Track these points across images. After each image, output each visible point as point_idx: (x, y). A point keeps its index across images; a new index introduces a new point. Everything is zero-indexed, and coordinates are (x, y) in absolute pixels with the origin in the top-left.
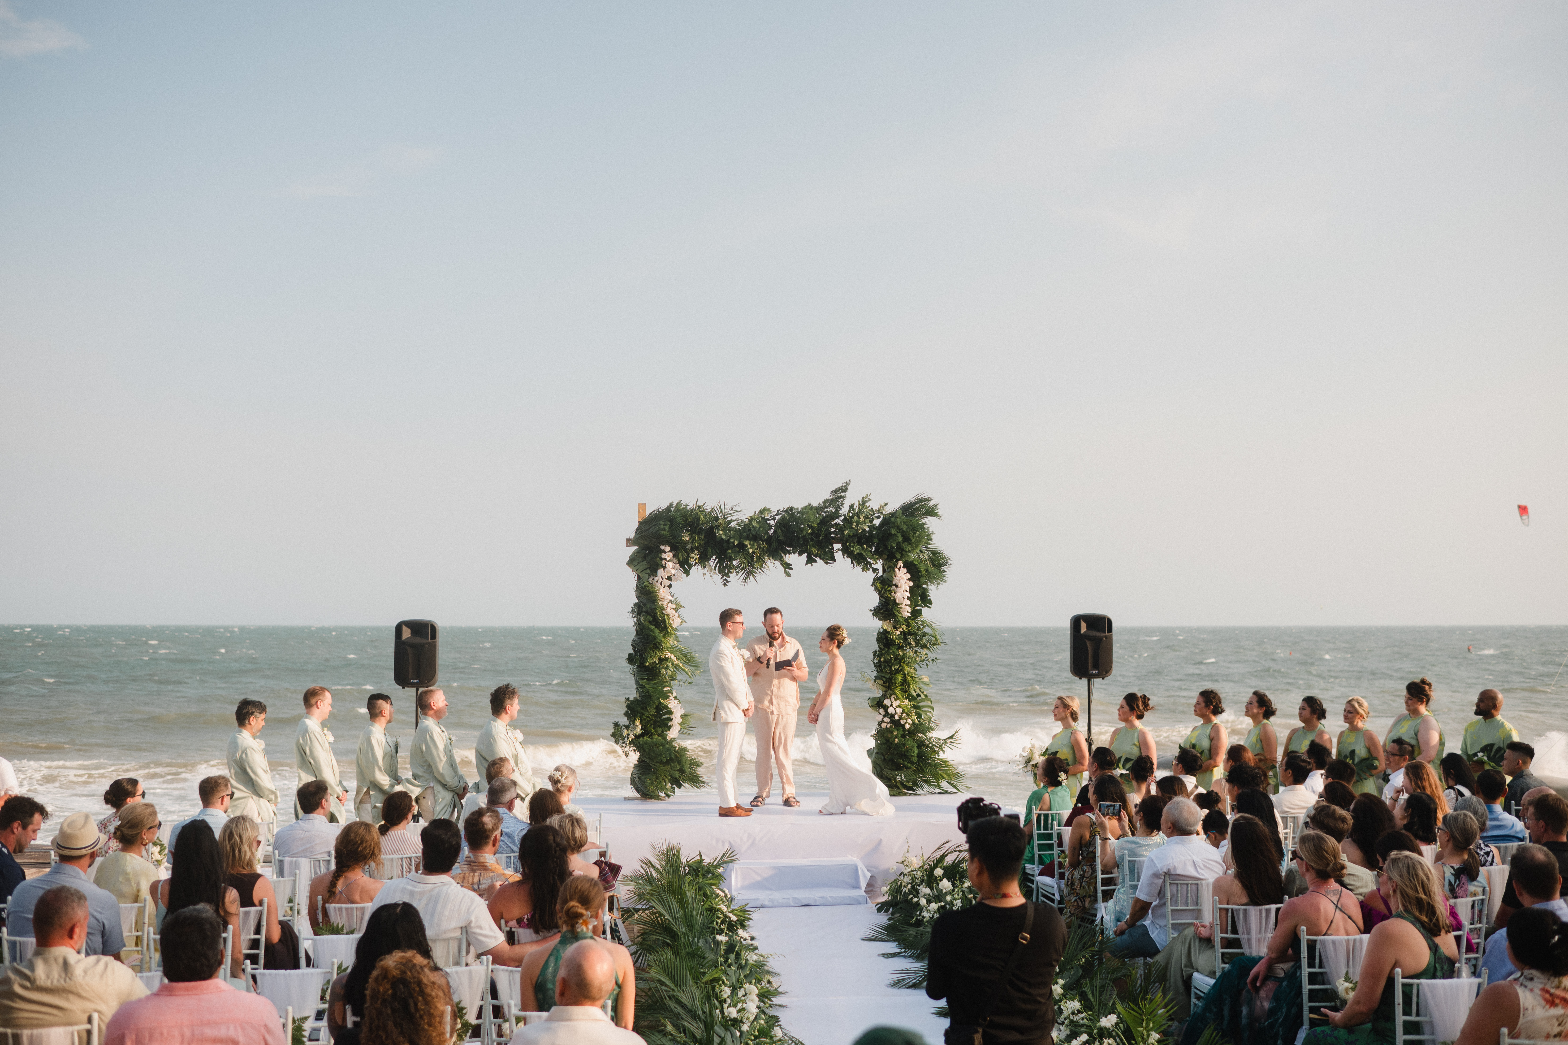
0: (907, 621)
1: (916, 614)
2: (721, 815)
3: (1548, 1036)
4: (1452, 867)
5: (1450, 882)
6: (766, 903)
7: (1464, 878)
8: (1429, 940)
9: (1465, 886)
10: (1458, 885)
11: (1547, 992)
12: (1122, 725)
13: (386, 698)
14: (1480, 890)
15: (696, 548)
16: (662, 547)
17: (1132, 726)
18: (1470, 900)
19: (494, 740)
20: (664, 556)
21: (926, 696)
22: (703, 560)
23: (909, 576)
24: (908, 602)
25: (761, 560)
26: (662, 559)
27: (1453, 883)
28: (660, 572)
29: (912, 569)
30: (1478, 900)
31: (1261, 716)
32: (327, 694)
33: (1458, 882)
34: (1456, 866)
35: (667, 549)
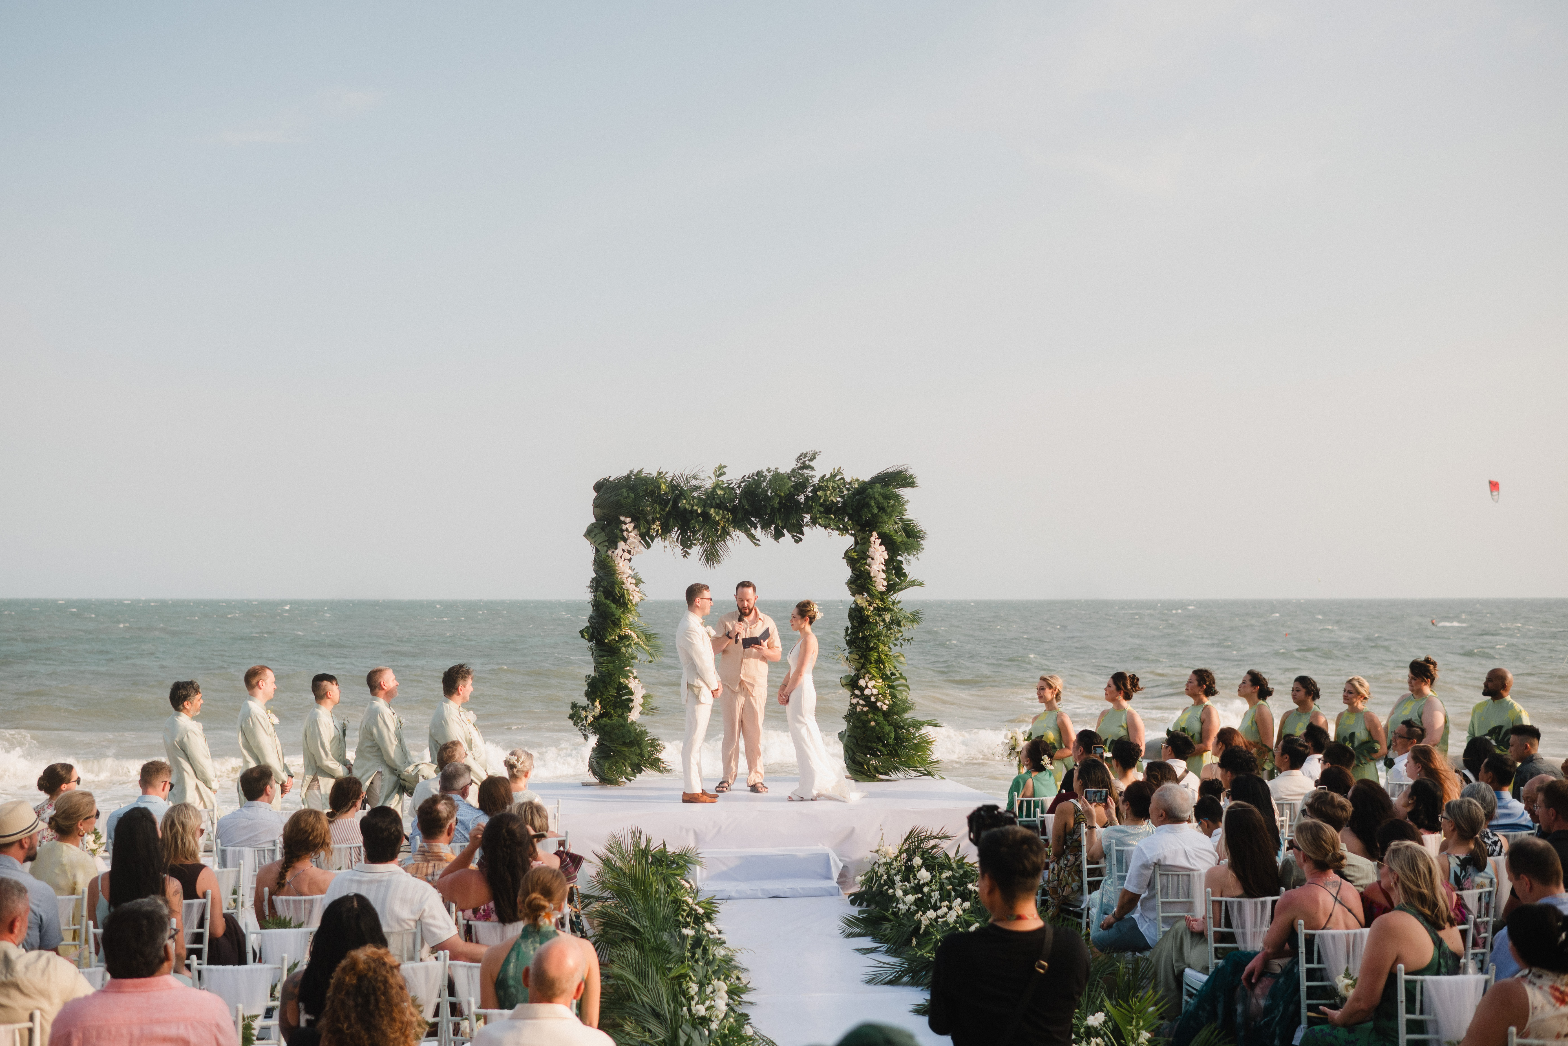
0: (882, 595)
1: (891, 588)
2: (684, 801)
3: (1558, 1036)
4: (1458, 857)
5: (1455, 873)
6: (733, 894)
7: (1470, 869)
9: (1471, 878)
10: (1464, 877)
11: (1557, 989)
12: (1110, 705)
13: (331, 678)
14: (1487, 882)
15: (658, 519)
16: (622, 518)
17: (1119, 707)
18: (1476, 892)
19: (446, 722)
20: (624, 527)
21: (901, 674)
22: (666, 531)
23: (884, 547)
24: (884, 576)
25: (726, 531)
26: (622, 531)
27: (1459, 874)
28: (621, 545)
29: (887, 541)
30: (1485, 892)
31: (1256, 695)
32: (270, 673)
33: (1464, 873)
34: (1462, 857)
35: (628, 520)
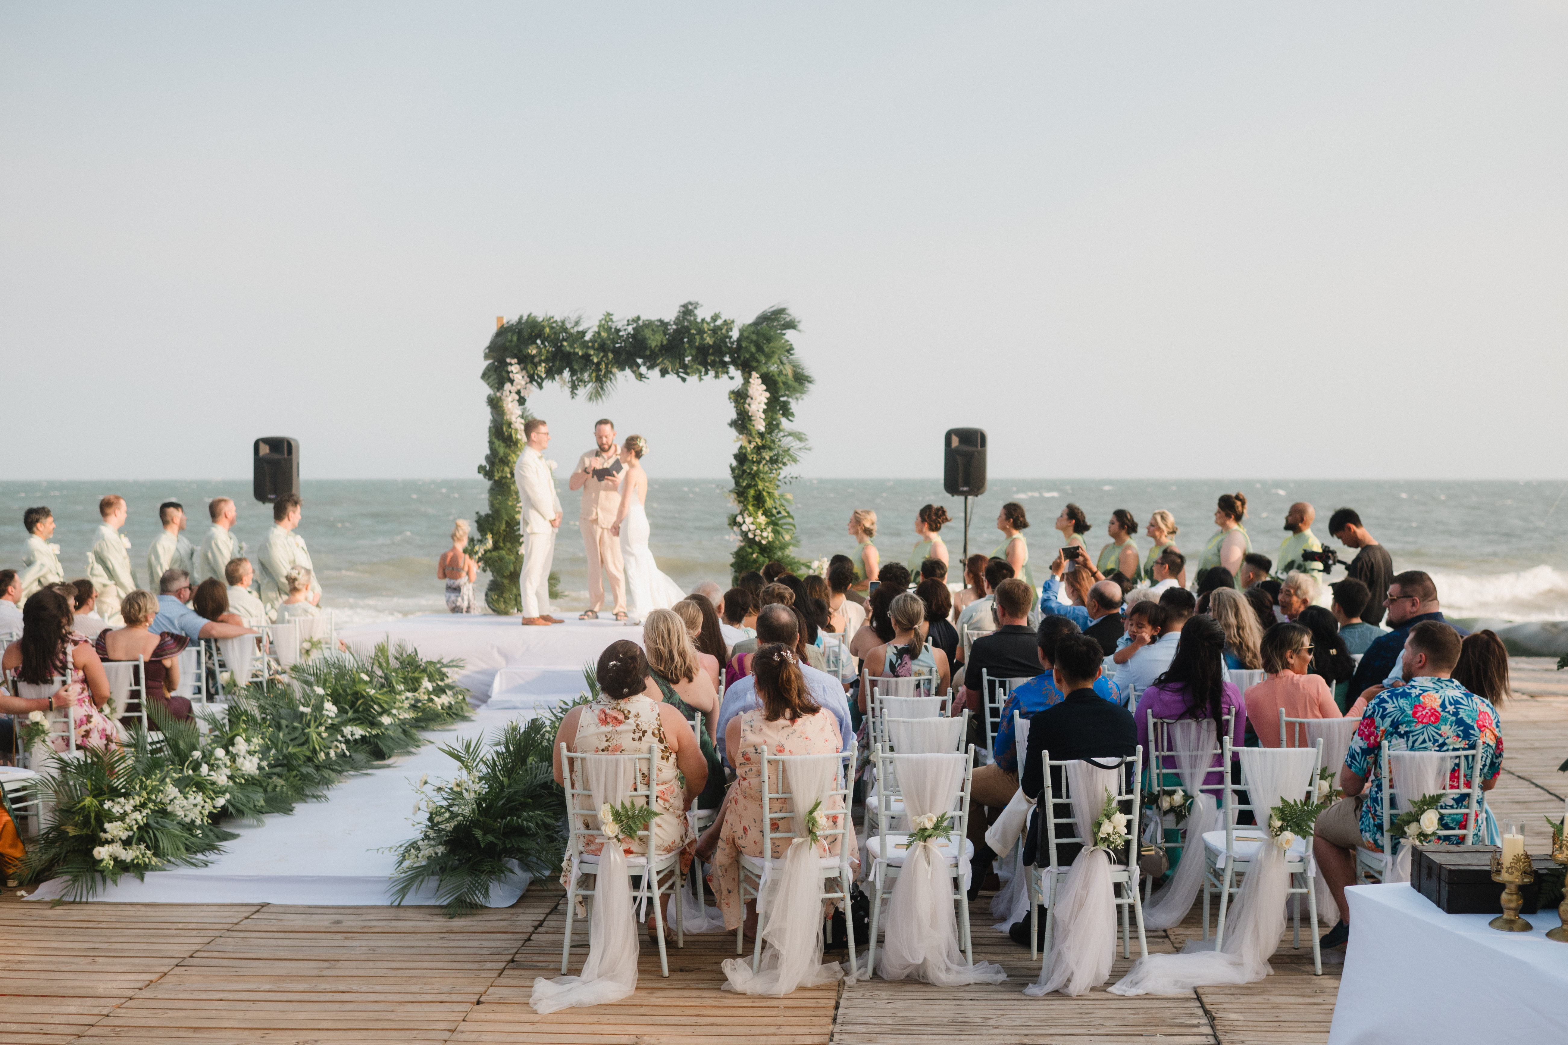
0: (761, 435)
1: (772, 426)
4: (896, 647)
5: (891, 661)
6: (518, 705)
7: (906, 658)
8: (664, 687)
9: (907, 666)
10: (899, 665)
11: (604, 712)
12: (921, 538)
13: (176, 506)
14: (926, 670)
15: (544, 361)
16: (508, 360)
17: (927, 538)
18: (913, 679)
20: (510, 368)
21: (788, 513)
22: (551, 373)
23: (764, 387)
24: (763, 416)
25: (609, 372)
26: (508, 372)
27: (894, 662)
28: (508, 386)
29: (769, 381)
30: (924, 680)
31: (1071, 529)
32: (123, 502)
33: (899, 661)
34: (900, 646)
35: (515, 361)
